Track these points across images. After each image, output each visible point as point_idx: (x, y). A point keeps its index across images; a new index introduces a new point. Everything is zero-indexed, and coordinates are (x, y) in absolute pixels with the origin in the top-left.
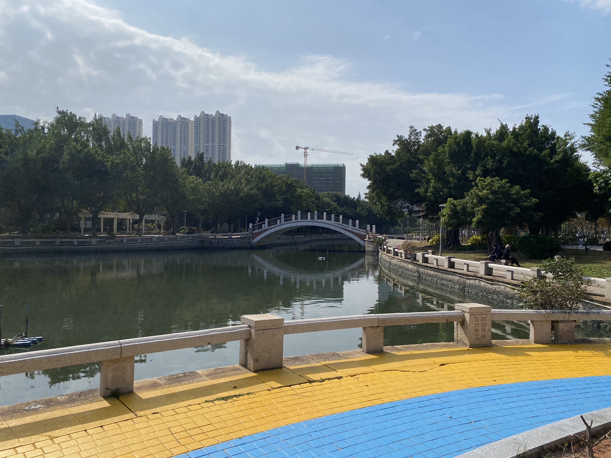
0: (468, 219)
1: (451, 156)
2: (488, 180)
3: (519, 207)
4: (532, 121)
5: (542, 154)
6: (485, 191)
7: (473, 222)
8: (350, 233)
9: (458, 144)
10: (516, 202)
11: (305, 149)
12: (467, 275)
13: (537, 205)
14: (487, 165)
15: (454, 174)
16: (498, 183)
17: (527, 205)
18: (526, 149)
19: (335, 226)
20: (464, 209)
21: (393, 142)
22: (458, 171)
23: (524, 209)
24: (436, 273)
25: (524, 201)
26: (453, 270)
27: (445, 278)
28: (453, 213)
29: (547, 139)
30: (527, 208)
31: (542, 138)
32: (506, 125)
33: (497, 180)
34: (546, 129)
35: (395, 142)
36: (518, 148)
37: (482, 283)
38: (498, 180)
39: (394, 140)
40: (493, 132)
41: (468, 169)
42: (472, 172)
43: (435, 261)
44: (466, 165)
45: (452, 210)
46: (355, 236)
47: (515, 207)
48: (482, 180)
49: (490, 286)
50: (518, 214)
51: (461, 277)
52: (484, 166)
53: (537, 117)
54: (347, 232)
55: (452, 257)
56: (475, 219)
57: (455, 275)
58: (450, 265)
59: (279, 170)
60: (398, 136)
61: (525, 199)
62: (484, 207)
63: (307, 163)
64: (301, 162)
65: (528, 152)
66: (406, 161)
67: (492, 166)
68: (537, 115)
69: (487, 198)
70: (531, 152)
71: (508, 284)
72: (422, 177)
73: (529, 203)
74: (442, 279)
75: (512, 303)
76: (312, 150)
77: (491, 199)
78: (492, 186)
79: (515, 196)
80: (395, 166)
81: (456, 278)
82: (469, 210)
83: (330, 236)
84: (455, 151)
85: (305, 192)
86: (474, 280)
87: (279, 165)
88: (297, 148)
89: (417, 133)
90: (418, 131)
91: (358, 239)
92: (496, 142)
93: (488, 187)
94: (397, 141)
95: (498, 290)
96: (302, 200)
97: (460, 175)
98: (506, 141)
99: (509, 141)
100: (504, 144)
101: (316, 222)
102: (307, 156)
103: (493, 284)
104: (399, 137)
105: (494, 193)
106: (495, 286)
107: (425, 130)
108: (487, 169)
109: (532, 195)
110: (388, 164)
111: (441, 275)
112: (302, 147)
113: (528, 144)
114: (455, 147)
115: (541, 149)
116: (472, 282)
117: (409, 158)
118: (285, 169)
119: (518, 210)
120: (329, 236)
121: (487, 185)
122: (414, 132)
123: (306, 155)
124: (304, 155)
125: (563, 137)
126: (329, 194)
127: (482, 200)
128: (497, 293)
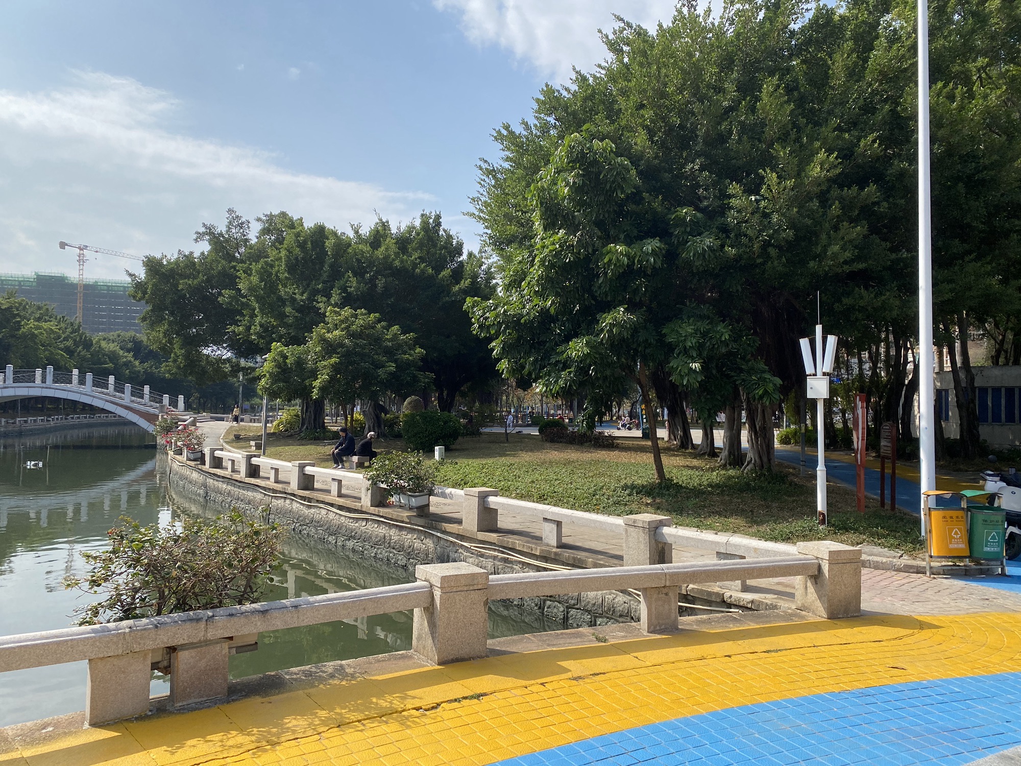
0: (307, 382)
1: (292, 267)
2: (347, 312)
3: (396, 361)
4: (431, 221)
5: (441, 276)
6: (337, 333)
7: (314, 388)
8: (127, 411)
9: (302, 246)
10: (390, 353)
11: (81, 249)
12: (274, 491)
13: (423, 359)
14: (348, 287)
15: (295, 300)
16: (363, 318)
17: (408, 359)
18: (415, 266)
19: (94, 397)
20: (300, 363)
21: (195, 236)
22: (302, 294)
23: (403, 367)
24: (229, 488)
25: (405, 353)
26: (253, 481)
27: (242, 498)
28: (280, 370)
29: (450, 253)
30: (409, 364)
31: (441, 249)
32: (388, 222)
33: (362, 314)
34: (450, 237)
35: (199, 237)
36: (402, 261)
37: (295, 506)
38: (365, 314)
39: (197, 233)
40: (365, 231)
41: (317, 292)
42: (324, 299)
43: (230, 462)
44: (315, 285)
45: (278, 366)
46: (138, 417)
47: (388, 362)
48: (335, 312)
49: (306, 511)
50: (391, 374)
51: (265, 494)
52: (344, 289)
53: (438, 217)
54: (119, 408)
55: (255, 456)
56: (317, 383)
57: (257, 491)
58: (250, 472)
59: (20, 285)
60: (204, 225)
61: (406, 348)
62: (333, 360)
63: (84, 277)
64: (73, 274)
65: (418, 271)
66: (219, 273)
67: (357, 289)
68: (438, 213)
69: (341, 345)
70: (423, 271)
71: (332, 505)
72: (243, 303)
73: (411, 355)
74: (238, 499)
75: (336, 542)
76: (97, 252)
77: (347, 347)
78: (353, 323)
79: (390, 344)
80: (196, 282)
81: (258, 496)
82: (310, 364)
83: (86, 417)
84: (296, 259)
85: (45, 327)
86: (283, 500)
87: (20, 276)
88: (63, 245)
89: (242, 223)
90: (243, 220)
91: (143, 423)
92: (366, 248)
93: (343, 326)
94: (204, 234)
95: (317, 517)
96: (36, 343)
97: (305, 303)
98: (383, 248)
99: (387, 249)
100: (380, 252)
101: (50, 388)
102: (84, 262)
103: (310, 507)
104: (206, 228)
105: (352, 335)
106: (312, 511)
107: (259, 220)
108: (349, 294)
109: (417, 342)
110: (183, 276)
111: (236, 491)
112: (73, 244)
113: (419, 258)
114: (297, 251)
115: (439, 268)
116: (280, 502)
117: (224, 268)
118: (34, 284)
119: (392, 367)
120: (83, 419)
121: (342, 322)
122: (236, 222)
123: (81, 260)
124: (79, 261)
125: (477, 254)
126: (119, 336)
127: (330, 348)
128: (316, 524)
